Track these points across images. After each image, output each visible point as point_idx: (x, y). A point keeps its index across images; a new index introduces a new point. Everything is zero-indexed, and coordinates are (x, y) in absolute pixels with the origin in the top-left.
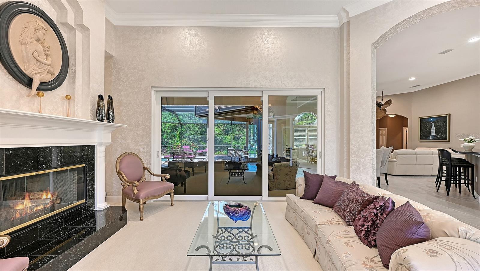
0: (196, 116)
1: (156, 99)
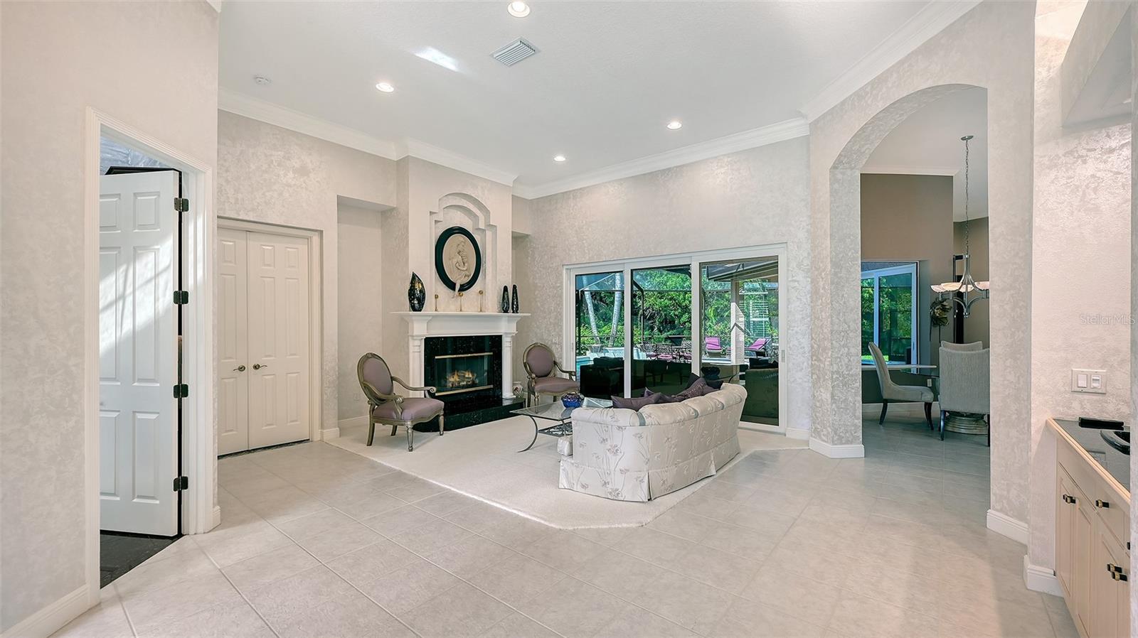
1: (569, 279)
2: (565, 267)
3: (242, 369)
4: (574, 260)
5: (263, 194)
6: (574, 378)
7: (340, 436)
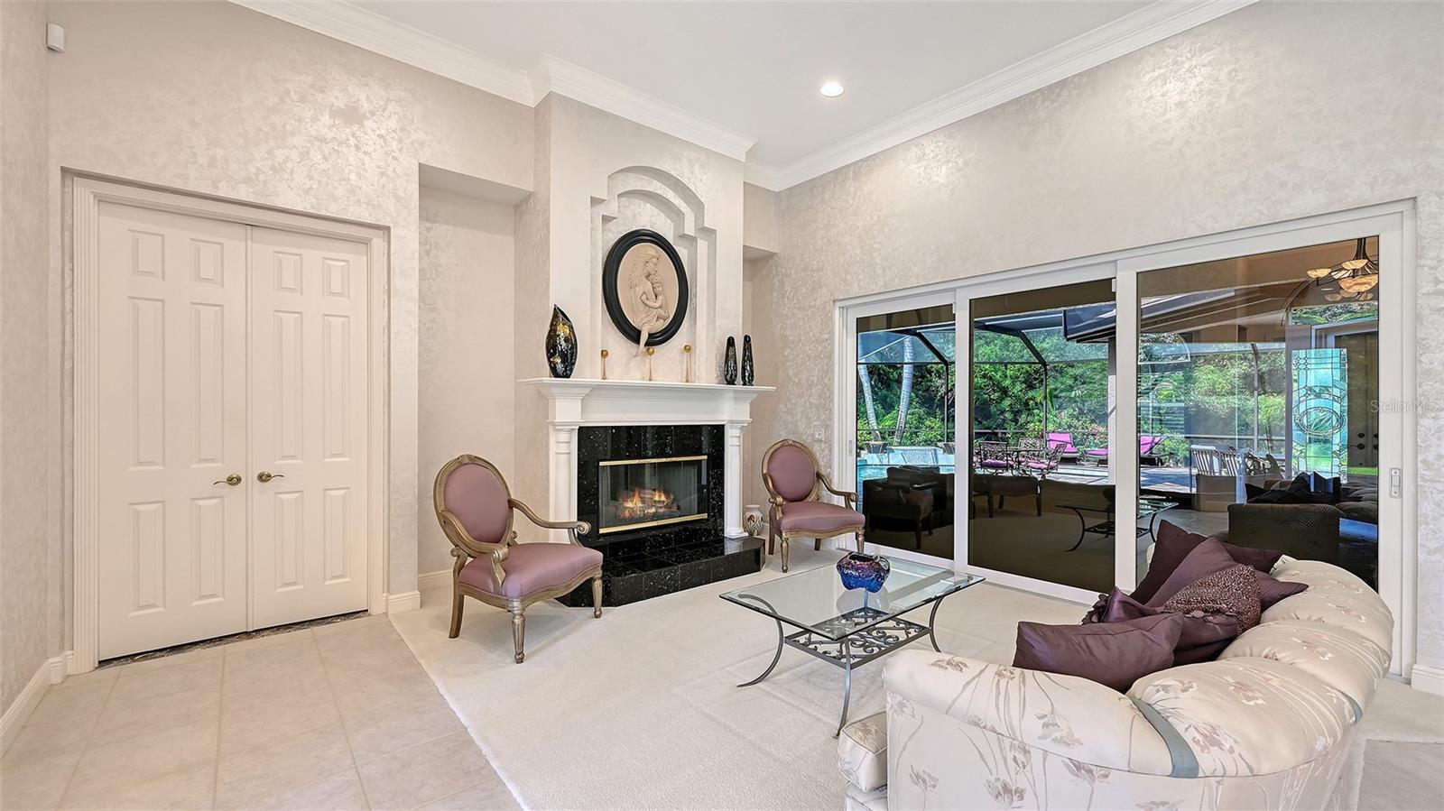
0: (1068, 340)
1: (845, 325)
2: (838, 304)
3: (234, 481)
4: (855, 291)
5: (270, 152)
6: (853, 505)
7: (421, 607)
